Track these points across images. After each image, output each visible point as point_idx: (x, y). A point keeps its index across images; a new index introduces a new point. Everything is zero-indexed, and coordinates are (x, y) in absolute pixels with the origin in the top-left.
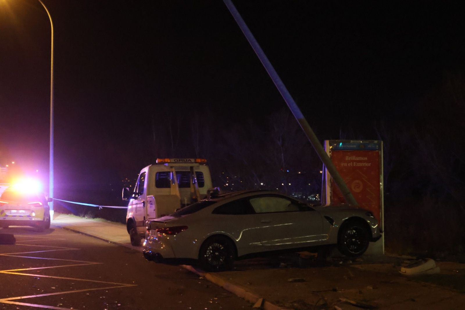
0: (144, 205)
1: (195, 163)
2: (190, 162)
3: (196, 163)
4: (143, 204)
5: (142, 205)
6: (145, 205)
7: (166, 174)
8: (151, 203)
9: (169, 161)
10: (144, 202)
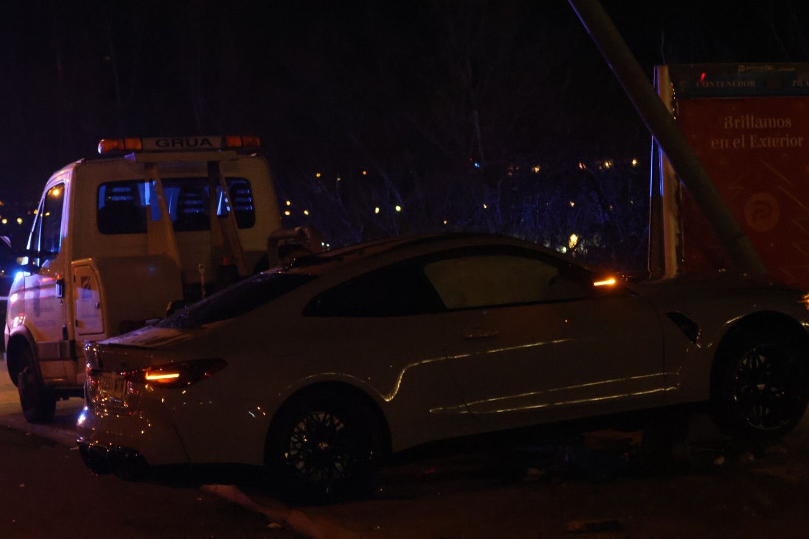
0: (62, 292)
1: (222, 150)
2: (207, 146)
3: (225, 148)
4: (57, 286)
5: (56, 291)
6: (68, 290)
7: (128, 189)
8: (86, 282)
9: (139, 147)
10: (61, 283)
